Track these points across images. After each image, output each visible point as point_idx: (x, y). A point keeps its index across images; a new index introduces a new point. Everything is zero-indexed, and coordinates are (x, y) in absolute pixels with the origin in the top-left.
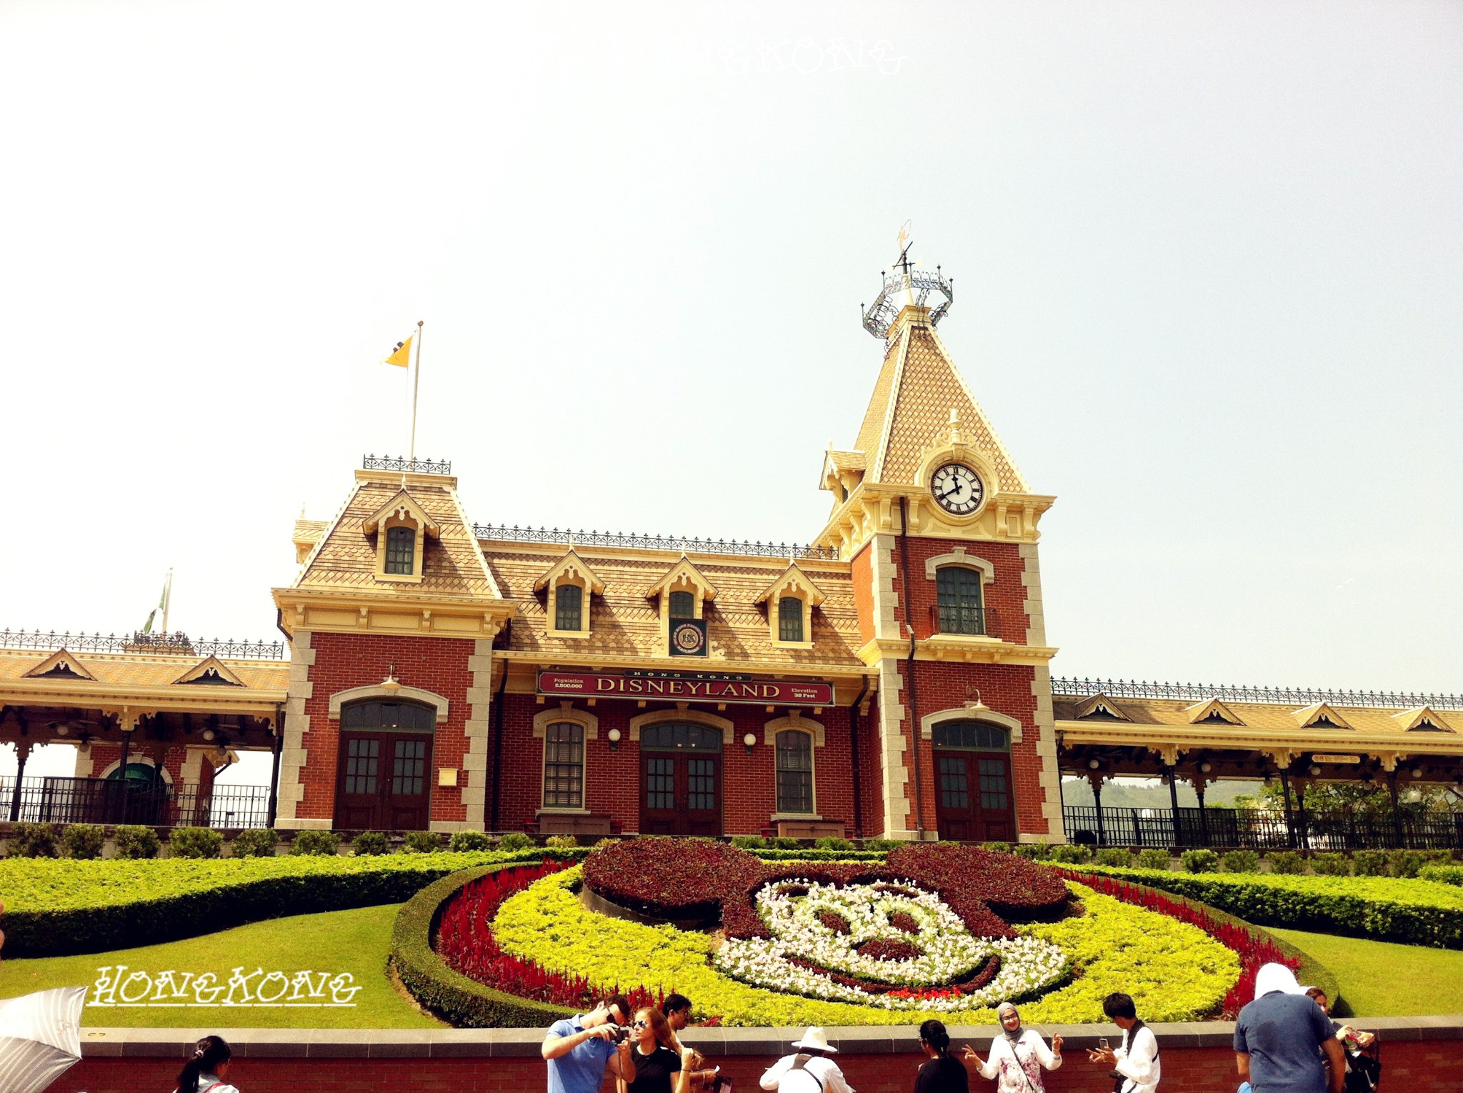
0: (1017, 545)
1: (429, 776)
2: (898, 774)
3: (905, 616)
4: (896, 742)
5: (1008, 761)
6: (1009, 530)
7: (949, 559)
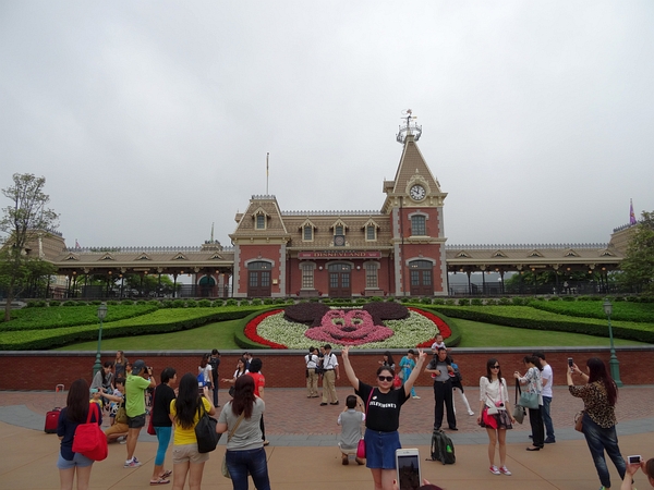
1: (271, 281)
2: (398, 277)
3: (401, 231)
4: (398, 267)
5: (431, 271)
6: (434, 204)
7: (415, 214)
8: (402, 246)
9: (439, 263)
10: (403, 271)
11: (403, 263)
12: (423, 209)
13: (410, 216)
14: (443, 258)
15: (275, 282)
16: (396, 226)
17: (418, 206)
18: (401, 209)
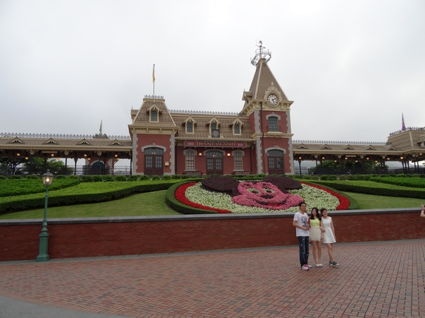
0: (285, 112)
1: (163, 164)
2: (260, 161)
3: (262, 128)
4: (259, 155)
5: (283, 158)
6: (283, 108)
7: (271, 115)
9: (288, 152)
10: (263, 158)
11: (263, 151)
12: (276, 112)
13: (267, 117)
14: (291, 149)
15: (167, 164)
16: (257, 124)
17: (273, 110)
18: (261, 111)
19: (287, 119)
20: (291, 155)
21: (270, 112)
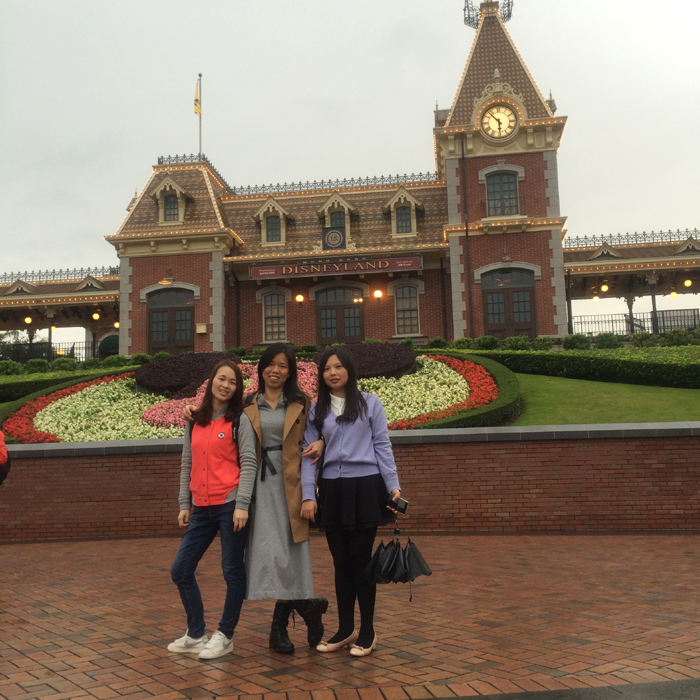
0: (542, 153)
1: (193, 328)
2: (459, 306)
3: (464, 209)
4: (458, 287)
5: (532, 291)
6: (536, 144)
7: (494, 169)
8: (466, 241)
9: (549, 272)
10: (468, 295)
11: (468, 277)
12: (509, 158)
13: (482, 175)
14: (557, 262)
15: (201, 329)
16: (454, 199)
17: (501, 151)
18: (463, 161)
19: (547, 174)
20: (558, 282)
21: (492, 159)
